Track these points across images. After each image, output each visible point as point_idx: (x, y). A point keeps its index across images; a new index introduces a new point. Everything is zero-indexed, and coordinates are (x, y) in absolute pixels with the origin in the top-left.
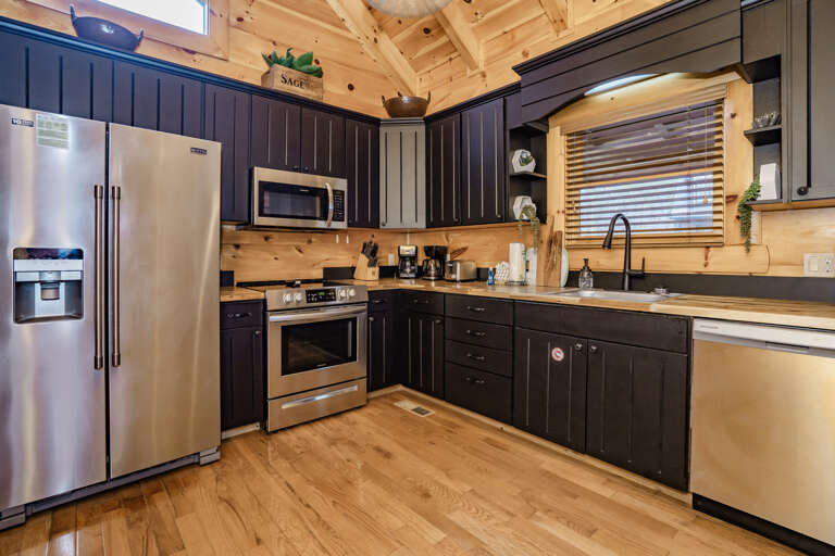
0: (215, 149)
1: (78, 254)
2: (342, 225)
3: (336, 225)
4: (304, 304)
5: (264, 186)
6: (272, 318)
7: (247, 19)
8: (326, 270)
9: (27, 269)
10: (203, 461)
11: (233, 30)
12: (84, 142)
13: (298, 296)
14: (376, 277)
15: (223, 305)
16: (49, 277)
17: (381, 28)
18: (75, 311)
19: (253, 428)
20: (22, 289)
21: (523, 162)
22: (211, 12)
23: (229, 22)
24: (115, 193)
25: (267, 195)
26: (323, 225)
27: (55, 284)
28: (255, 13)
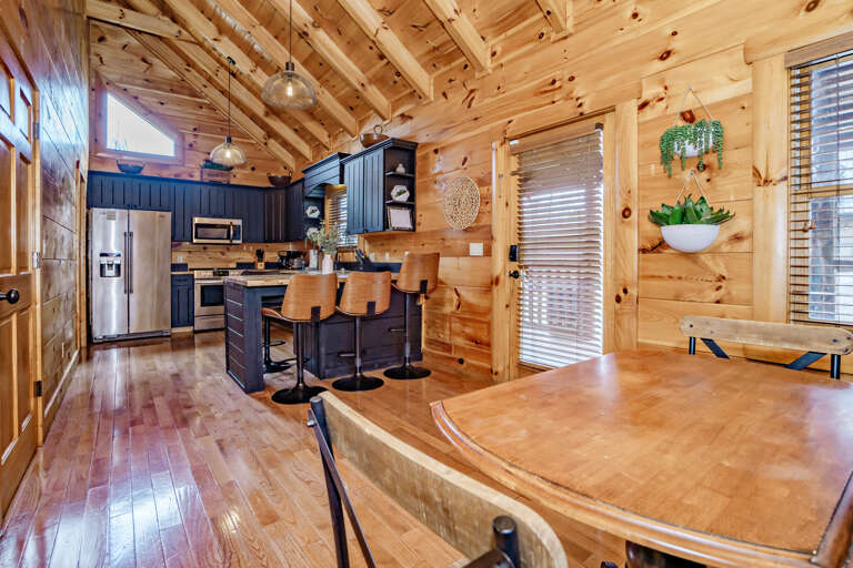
0: (169, 215)
1: (119, 255)
2: (240, 242)
3: (236, 242)
4: (212, 277)
5: (197, 225)
6: (196, 282)
7: (195, 145)
8: (238, 264)
9: (104, 260)
10: (164, 335)
11: (187, 152)
12: (121, 218)
13: (210, 273)
14: (262, 268)
15: (172, 276)
16: (110, 263)
17: (269, 137)
18: (118, 274)
19: (188, 329)
20: (102, 266)
21: (312, 212)
22: (176, 145)
23: (186, 148)
24: (131, 234)
25: (200, 230)
26: (228, 242)
27: (111, 265)
28: (199, 140)
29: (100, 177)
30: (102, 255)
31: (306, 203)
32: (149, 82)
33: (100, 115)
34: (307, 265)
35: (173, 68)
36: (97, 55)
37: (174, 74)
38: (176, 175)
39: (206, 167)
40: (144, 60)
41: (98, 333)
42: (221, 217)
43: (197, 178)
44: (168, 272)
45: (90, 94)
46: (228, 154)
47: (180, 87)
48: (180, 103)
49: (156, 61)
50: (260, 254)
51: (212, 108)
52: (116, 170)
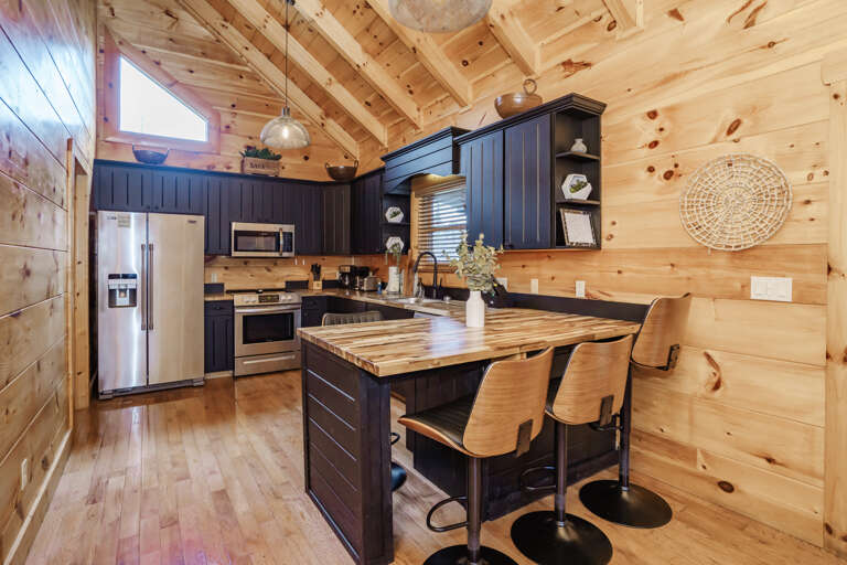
0: (201, 220)
1: (135, 277)
2: (292, 254)
3: (285, 254)
4: (257, 303)
5: (237, 233)
6: (237, 311)
7: (232, 126)
8: (287, 282)
9: (115, 284)
10: (195, 384)
11: (223, 135)
12: (138, 220)
13: (254, 298)
14: (320, 288)
15: (206, 302)
16: (123, 287)
17: (327, 115)
18: (133, 303)
19: (227, 374)
20: (112, 292)
21: (393, 215)
22: (209, 127)
23: (221, 130)
24: (151, 248)
25: (240, 238)
26: (277, 254)
27: (125, 291)
28: (238, 120)
29: (111, 169)
30: (112, 277)
31: (385, 203)
32: (174, 43)
33: (111, 85)
34: (384, 286)
35: (205, 24)
36: (107, 4)
37: (206, 32)
38: (209, 167)
39: (248, 155)
40: (168, 13)
41: (107, 386)
42: (267, 222)
43: (236, 169)
44: (201, 298)
45: (97, 57)
46: (285, 134)
47: (215, 50)
48: (214, 70)
49: (183, 15)
50: (316, 270)
51: (254, 77)
52: (132, 159)
